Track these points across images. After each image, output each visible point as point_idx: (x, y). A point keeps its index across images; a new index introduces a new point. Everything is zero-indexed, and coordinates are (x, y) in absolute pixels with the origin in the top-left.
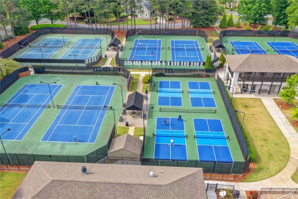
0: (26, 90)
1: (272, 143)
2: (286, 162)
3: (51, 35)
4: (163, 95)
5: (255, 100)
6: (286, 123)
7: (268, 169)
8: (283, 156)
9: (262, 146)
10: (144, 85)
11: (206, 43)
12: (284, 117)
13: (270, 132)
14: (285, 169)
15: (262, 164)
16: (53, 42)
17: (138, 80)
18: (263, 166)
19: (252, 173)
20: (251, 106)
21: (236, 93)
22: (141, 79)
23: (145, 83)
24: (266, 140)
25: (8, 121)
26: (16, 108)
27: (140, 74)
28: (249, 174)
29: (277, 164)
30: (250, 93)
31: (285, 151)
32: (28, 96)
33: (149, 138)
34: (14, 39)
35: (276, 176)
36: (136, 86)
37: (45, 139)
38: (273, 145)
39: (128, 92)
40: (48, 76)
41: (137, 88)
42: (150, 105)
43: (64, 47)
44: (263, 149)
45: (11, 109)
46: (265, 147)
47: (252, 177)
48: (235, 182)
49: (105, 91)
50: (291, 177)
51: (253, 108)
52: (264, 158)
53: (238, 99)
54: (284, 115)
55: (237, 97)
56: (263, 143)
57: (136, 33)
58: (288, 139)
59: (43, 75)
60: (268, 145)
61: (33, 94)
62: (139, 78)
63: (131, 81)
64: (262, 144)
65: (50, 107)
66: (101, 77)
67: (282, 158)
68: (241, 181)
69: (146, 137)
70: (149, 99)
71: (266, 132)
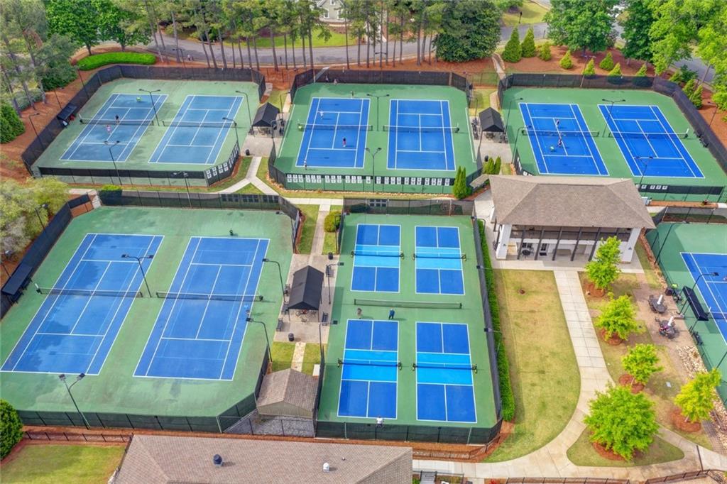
0: (91, 250)
1: (552, 379)
2: (565, 420)
3: (123, 83)
4: (363, 262)
5: (542, 274)
6: (587, 332)
7: (533, 434)
8: (565, 408)
9: (533, 385)
10: (326, 235)
11: (466, 108)
12: (588, 319)
13: (553, 354)
14: (560, 436)
15: (526, 425)
16: (129, 105)
17: (316, 223)
18: (526, 429)
19: (503, 444)
20: (533, 289)
21: (509, 257)
22: (321, 219)
23: (329, 231)
24: (543, 372)
25: (67, 330)
26: (77, 297)
27: (319, 206)
28: (497, 446)
29: (550, 424)
30: (536, 259)
31: (570, 397)
32: (96, 267)
33: (331, 368)
34: (43, 103)
35: (542, 450)
36: (311, 238)
37: (141, 371)
38: (552, 383)
39: (294, 255)
40: (129, 210)
41: (311, 243)
42: (336, 288)
43: (156, 123)
44: (534, 393)
45: (69, 300)
46: (538, 388)
47: (502, 452)
48: (471, 462)
49: (249, 252)
50: (567, 452)
51: (534, 295)
52: (530, 413)
53: (510, 272)
54: (590, 313)
55: (508, 268)
56: (536, 379)
57: (314, 77)
58: (582, 370)
59: (119, 207)
60: (544, 383)
61: (106, 261)
62: (317, 215)
63: (300, 225)
64: (534, 382)
65: (142, 297)
66: (238, 215)
67: (560, 412)
68: (480, 461)
69: (325, 367)
70: (335, 274)
71: (548, 354)
